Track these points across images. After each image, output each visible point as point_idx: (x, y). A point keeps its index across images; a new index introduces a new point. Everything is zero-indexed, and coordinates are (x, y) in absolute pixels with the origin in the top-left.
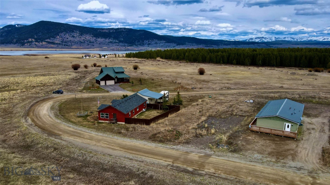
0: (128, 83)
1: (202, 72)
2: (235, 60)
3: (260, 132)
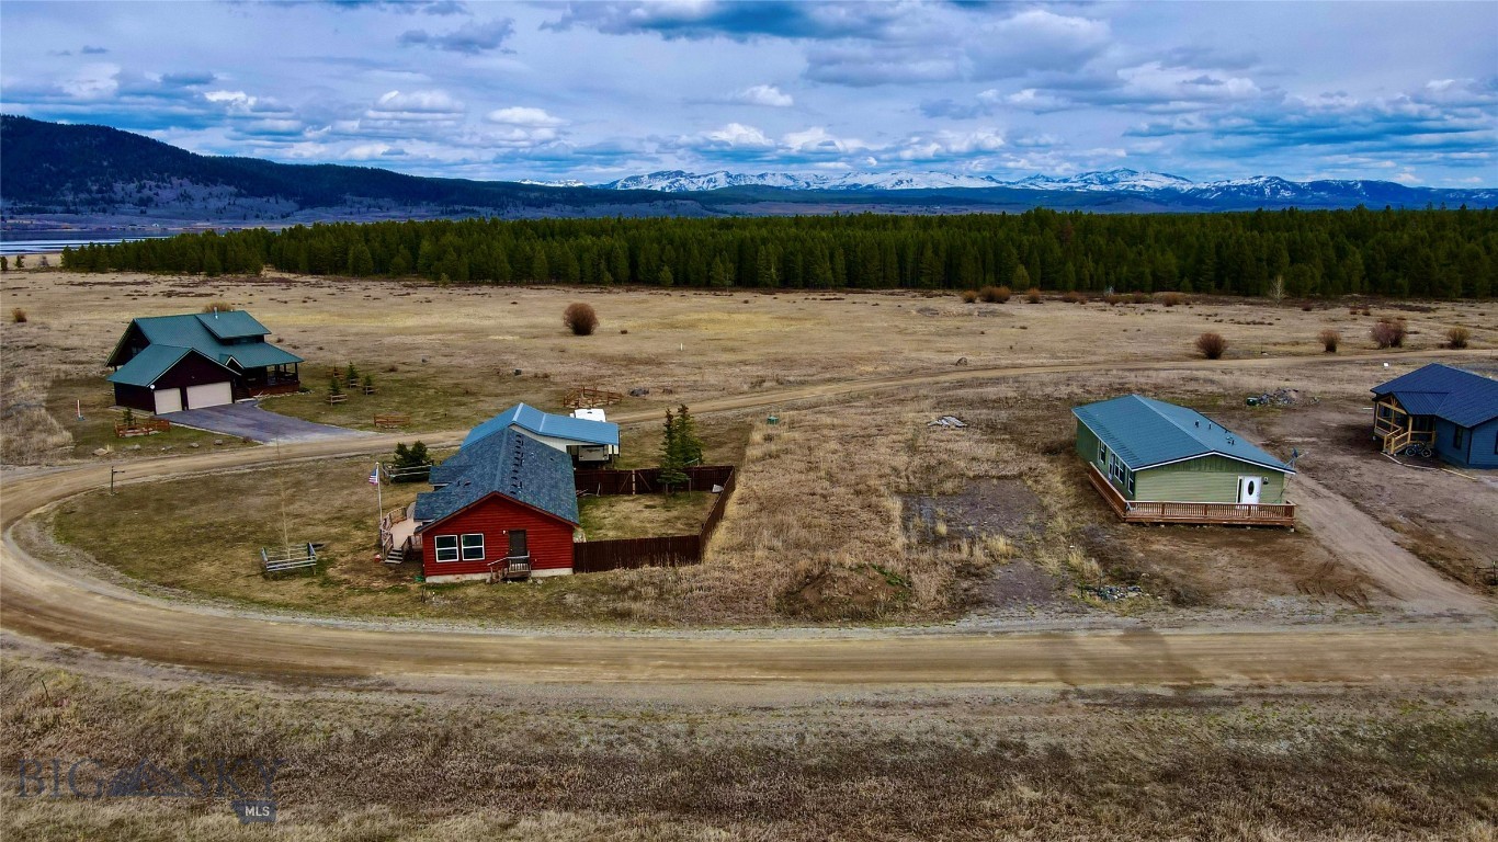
0: (294, 391)
1: (581, 324)
2: (666, 268)
3: (1166, 524)
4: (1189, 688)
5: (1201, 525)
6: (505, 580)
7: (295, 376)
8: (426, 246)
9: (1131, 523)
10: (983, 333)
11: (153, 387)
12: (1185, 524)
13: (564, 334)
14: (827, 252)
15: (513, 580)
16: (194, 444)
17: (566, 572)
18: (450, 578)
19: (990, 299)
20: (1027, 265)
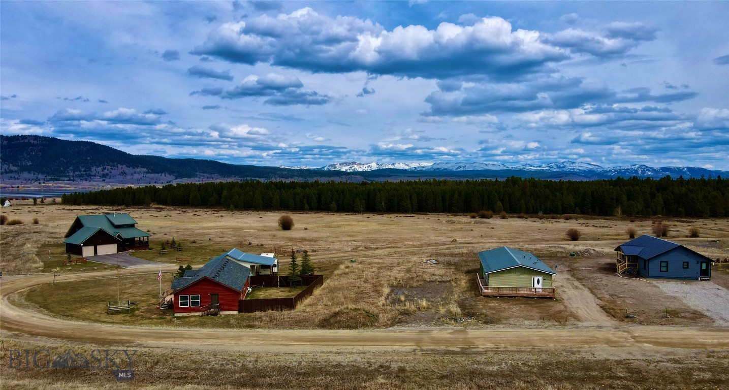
0: (146, 249)
1: (286, 225)
2: (334, 203)
3: (500, 297)
4: (467, 348)
5: (515, 297)
6: (208, 315)
7: (147, 242)
8: (225, 193)
9: (484, 296)
10: (472, 230)
11: (82, 245)
12: (508, 297)
13: (279, 230)
14: (408, 195)
15: (211, 315)
16: (95, 268)
17: (235, 312)
18: (185, 314)
19: (483, 217)
20: (502, 201)
